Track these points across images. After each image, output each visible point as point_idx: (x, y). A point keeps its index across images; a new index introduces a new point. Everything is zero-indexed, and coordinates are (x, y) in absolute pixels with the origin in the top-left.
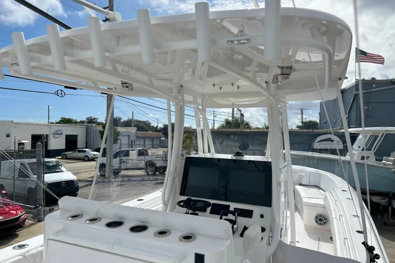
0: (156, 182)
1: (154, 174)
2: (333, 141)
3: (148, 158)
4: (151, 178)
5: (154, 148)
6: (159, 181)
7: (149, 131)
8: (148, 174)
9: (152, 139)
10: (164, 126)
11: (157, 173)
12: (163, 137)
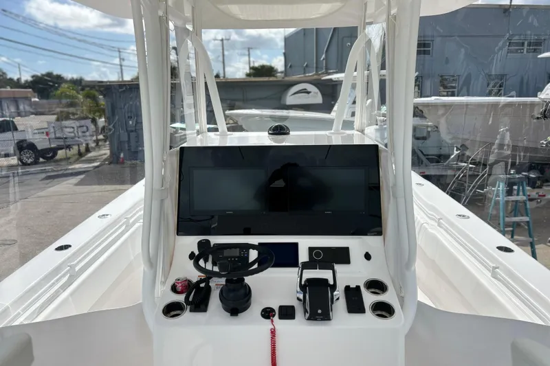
0: (44, 175)
1: (36, 163)
2: (309, 93)
3: (18, 136)
4: (32, 169)
5: (21, 116)
6: (49, 174)
7: (5, 88)
8: (24, 164)
9: (15, 101)
10: (33, 77)
11: (41, 160)
12: (35, 97)
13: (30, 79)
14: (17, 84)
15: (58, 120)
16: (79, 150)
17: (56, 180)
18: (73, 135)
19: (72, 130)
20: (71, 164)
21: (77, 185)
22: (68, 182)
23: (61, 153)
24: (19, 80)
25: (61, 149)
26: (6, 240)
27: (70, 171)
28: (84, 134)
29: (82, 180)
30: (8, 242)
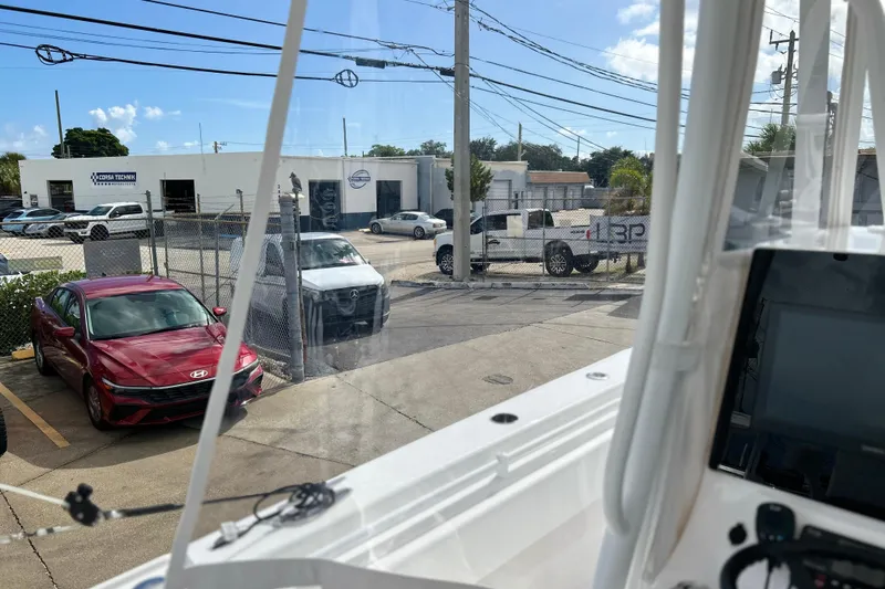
0: (571, 293)
1: (566, 274)
3: (551, 234)
4: (558, 282)
5: (567, 210)
6: (579, 293)
7: (556, 170)
8: (552, 274)
9: (564, 187)
10: (593, 155)
11: (575, 271)
12: (590, 183)
13: (589, 157)
14: (571, 165)
15: (606, 215)
16: (629, 262)
17: (585, 302)
18: (622, 237)
19: (622, 230)
20: (613, 281)
21: (611, 314)
22: (601, 307)
23: (602, 265)
24: (576, 158)
25: (603, 258)
26: (500, 376)
27: (608, 293)
28: (639, 238)
29: (621, 308)
30: (502, 380)
